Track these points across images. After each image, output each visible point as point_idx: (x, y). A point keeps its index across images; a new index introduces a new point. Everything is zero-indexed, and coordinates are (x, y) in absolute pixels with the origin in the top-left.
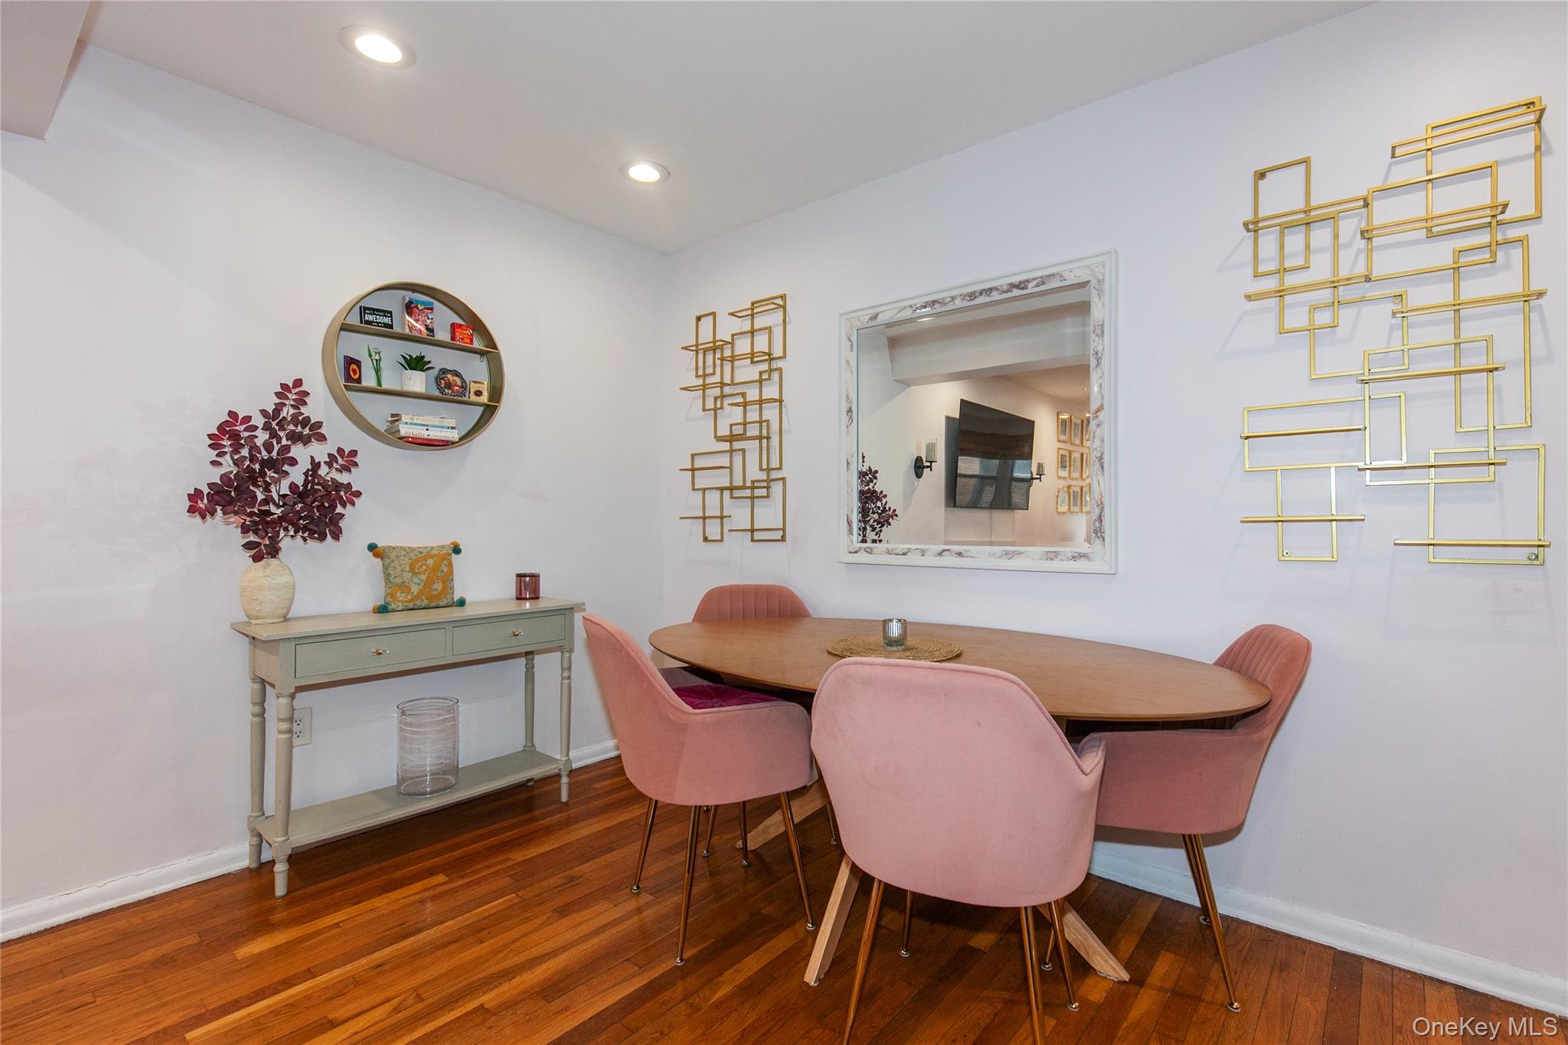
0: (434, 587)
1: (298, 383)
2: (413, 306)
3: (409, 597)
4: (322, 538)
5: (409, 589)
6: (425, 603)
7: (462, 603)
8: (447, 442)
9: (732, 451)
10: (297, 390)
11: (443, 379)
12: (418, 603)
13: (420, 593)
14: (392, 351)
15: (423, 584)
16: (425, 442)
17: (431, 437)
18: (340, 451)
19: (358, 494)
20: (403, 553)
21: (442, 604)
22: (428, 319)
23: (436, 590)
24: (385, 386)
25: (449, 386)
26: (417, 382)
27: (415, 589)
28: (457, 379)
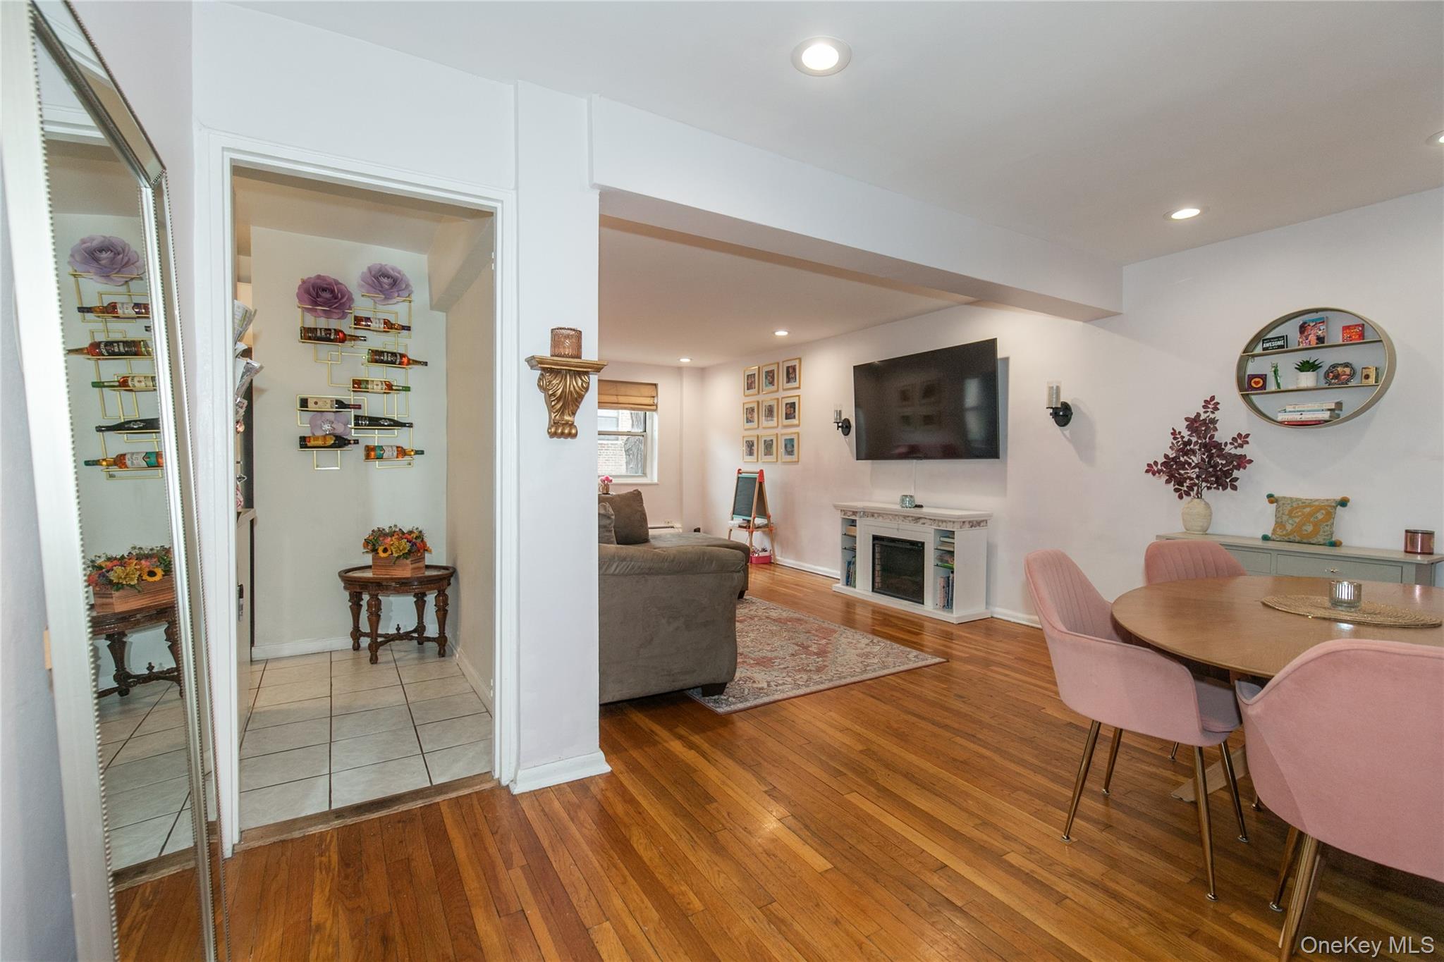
0: (1304, 528)
1: (1213, 398)
2: (1306, 325)
3: (1284, 532)
4: (1225, 488)
5: (1284, 526)
6: (1298, 539)
7: (1335, 544)
8: (1319, 421)
10: (1213, 402)
11: (1332, 372)
12: (1292, 538)
13: (1292, 532)
14: (1287, 362)
15: (1295, 525)
16: (1299, 423)
17: (1303, 419)
18: (1239, 435)
19: (1250, 461)
20: (1289, 502)
21: (1313, 542)
22: (1320, 330)
23: (1307, 531)
24: (1282, 389)
25: (1337, 377)
26: (1307, 379)
27: (1289, 527)
28: (1347, 370)
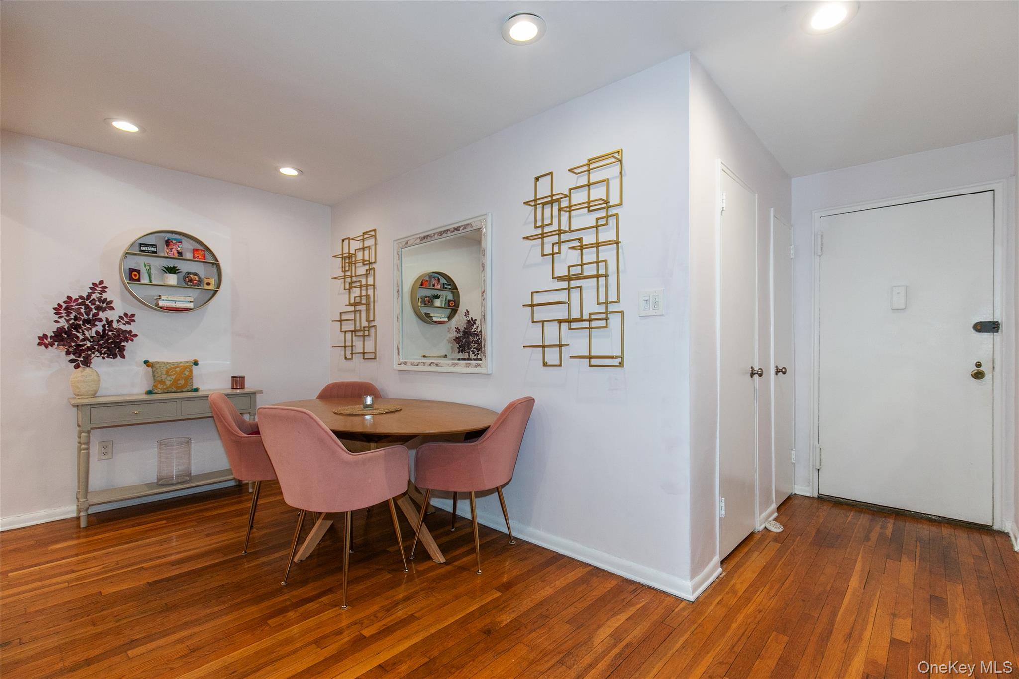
0: (179, 382)
1: (101, 282)
2: (170, 241)
3: (165, 387)
4: (115, 357)
5: (164, 382)
6: (174, 390)
7: (196, 390)
8: (187, 309)
9: (355, 312)
10: (101, 285)
11: (187, 277)
12: (170, 390)
13: (172, 385)
14: (157, 264)
15: (172, 380)
16: (174, 309)
17: (177, 307)
18: (126, 315)
19: (136, 336)
20: (163, 365)
21: (184, 390)
22: (179, 247)
23: (180, 383)
24: (154, 282)
25: (191, 280)
26: (172, 279)
27: (168, 383)
28: (196, 278)
